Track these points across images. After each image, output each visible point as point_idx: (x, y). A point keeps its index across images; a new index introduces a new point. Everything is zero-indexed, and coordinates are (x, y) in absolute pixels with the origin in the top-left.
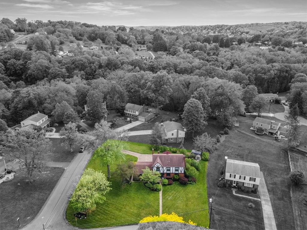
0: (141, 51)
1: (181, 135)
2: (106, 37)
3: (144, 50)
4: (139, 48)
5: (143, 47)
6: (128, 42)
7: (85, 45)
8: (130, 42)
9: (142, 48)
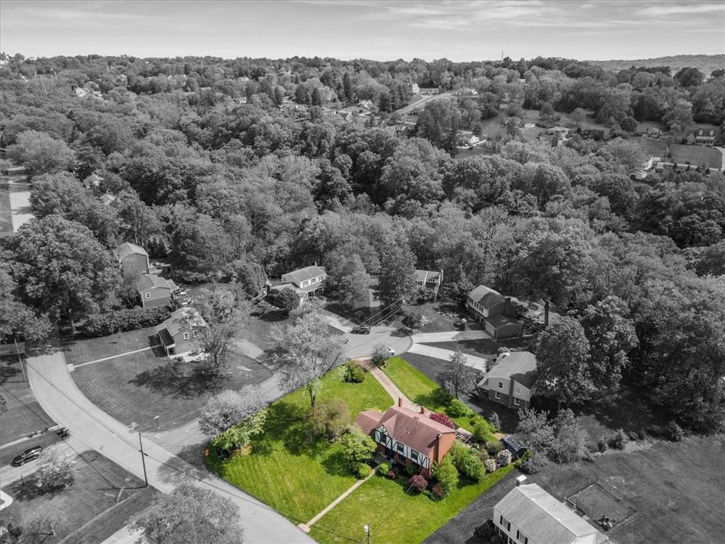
0: (693, 144)
1: (519, 392)
2: (604, 103)
3: (704, 142)
4: (691, 138)
5: (703, 135)
6: (664, 118)
7: (542, 123)
8: (672, 117)
9: (698, 138)
